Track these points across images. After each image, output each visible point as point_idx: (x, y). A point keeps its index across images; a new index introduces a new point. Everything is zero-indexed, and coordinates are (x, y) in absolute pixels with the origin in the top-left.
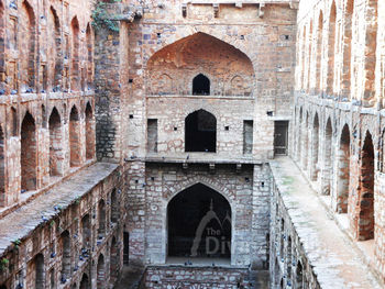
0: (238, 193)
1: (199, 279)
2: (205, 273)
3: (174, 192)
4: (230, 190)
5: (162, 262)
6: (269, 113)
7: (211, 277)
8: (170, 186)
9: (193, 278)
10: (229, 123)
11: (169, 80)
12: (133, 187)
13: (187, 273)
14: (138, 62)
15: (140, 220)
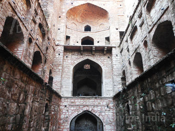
0: (105, 63)
1: (87, 104)
2: (91, 101)
3: (76, 62)
4: (101, 62)
5: (70, 95)
6: (117, 29)
7: (94, 103)
8: (75, 60)
9: (84, 103)
10: (99, 40)
11: (75, 26)
12: (57, 57)
13: (82, 100)
15: (59, 71)
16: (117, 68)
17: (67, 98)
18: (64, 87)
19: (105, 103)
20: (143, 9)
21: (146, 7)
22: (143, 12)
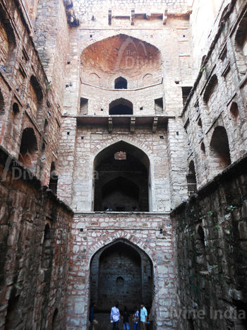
0: (155, 148)
1: (122, 226)
2: (128, 220)
3: (100, 148)
4: (147, 146)
5: (89, 209)
6: (177, 83)
7: (134, 224)
8: (97, 144)
9: (117, 225)
10: (143, 104)
11: (98, 79)
12: (65, 138)
13: (112, 220)
14: (75, 51)
15: (69, 165)
16: (178, 158)
17: (84, 215)
18: (78, 194)
19: (155, 225)
20: (228, 41)
21: (234, 37)
22: (229, 48)
